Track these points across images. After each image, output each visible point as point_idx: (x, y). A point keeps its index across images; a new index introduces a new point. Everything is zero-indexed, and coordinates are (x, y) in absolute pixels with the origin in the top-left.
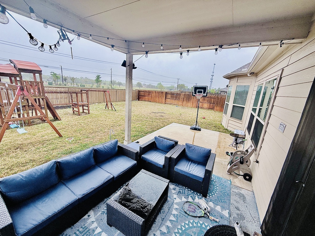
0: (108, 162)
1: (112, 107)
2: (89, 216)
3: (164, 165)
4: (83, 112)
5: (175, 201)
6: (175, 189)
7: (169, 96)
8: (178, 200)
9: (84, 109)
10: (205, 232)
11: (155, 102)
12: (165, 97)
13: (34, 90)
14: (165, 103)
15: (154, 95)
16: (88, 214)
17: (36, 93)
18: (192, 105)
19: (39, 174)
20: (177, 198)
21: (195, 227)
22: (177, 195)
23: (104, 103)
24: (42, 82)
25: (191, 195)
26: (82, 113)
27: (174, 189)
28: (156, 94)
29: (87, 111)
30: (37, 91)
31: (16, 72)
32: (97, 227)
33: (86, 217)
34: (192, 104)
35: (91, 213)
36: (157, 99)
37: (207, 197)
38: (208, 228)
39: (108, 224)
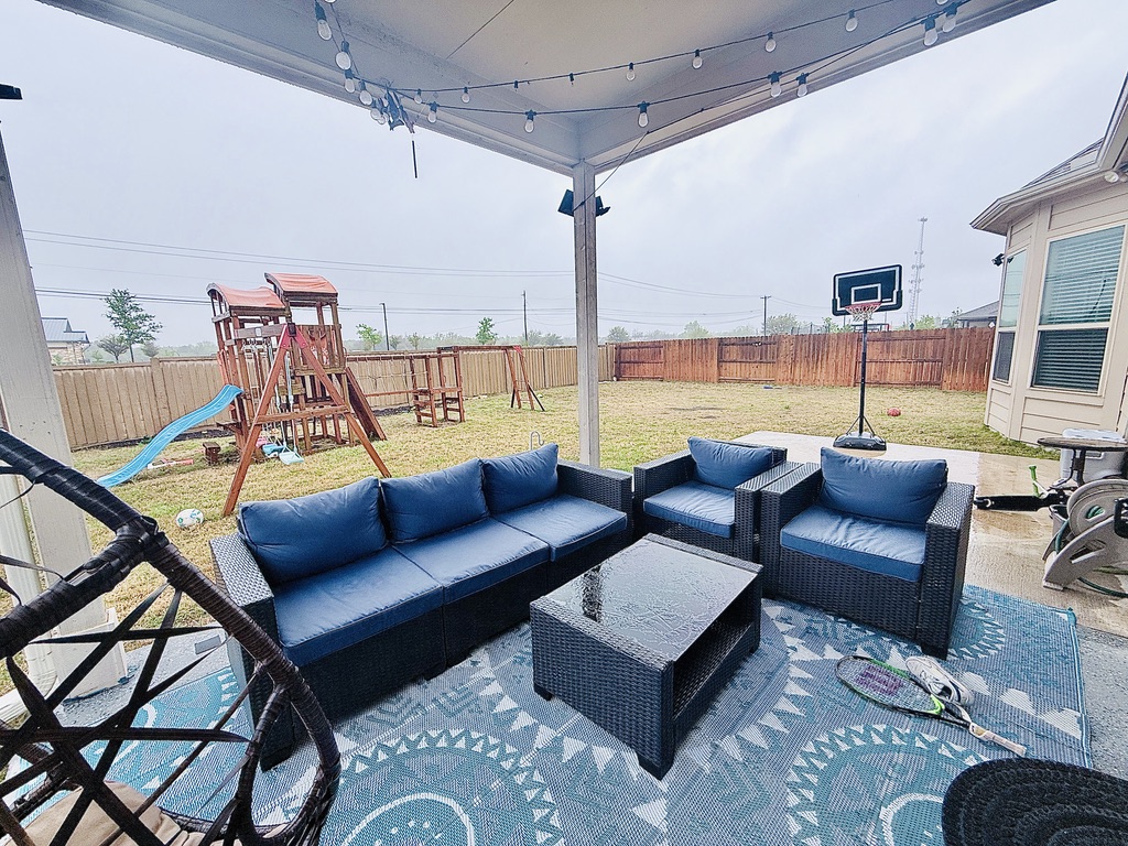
0: (530, 512)
1: (531, 401)
2: (474, 663)
3: (733, 527)
4: (446, 417)
5: (794, 657)
6: (790, 618)
7: (734, 353)
8: (805, 654)
9: (448, 409)
10: (956, 773)
11: (679, 378)
12: (716, 357)
13: (319, 349)
14: (719, 381)
15: (672, 354)
16: (474, 658)
17: (325, 358)
18: (832, 378)
19: (335, 507)
20: (801, 649)
21: (898, 749)
22: (801, 638)
23: (505, 395)
24: (337, 328)
25: (867, 644)
26: (442, 421)
27: (786, 620)
28: (683, 352)
29: (456, 416)
30: (325, 352)
31: (277, 303)
32: (502, 696)
33: (466, 664)
34: (832, 371)
35: (481, 656)
36: (687, 368)
37: (949, 658)
38: (971, 762)
39: (539, 689)
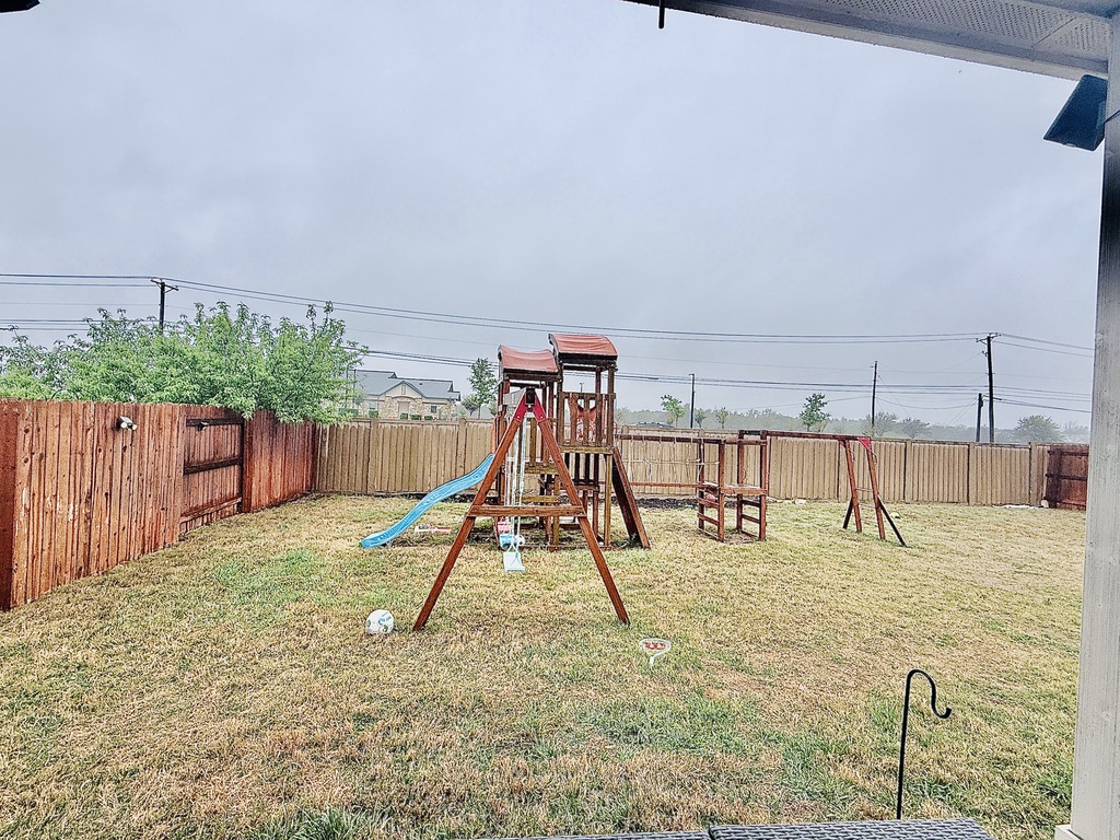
1: (880, 524)
4: (739, 527)
9: (743, 516)
13: (587, 422)
17: (591, 433)
24: (611, 397)
26: (732, 531)
29: (754, 528)
30: (592, 425)
31: (553, 366)
